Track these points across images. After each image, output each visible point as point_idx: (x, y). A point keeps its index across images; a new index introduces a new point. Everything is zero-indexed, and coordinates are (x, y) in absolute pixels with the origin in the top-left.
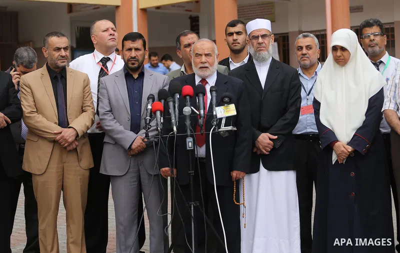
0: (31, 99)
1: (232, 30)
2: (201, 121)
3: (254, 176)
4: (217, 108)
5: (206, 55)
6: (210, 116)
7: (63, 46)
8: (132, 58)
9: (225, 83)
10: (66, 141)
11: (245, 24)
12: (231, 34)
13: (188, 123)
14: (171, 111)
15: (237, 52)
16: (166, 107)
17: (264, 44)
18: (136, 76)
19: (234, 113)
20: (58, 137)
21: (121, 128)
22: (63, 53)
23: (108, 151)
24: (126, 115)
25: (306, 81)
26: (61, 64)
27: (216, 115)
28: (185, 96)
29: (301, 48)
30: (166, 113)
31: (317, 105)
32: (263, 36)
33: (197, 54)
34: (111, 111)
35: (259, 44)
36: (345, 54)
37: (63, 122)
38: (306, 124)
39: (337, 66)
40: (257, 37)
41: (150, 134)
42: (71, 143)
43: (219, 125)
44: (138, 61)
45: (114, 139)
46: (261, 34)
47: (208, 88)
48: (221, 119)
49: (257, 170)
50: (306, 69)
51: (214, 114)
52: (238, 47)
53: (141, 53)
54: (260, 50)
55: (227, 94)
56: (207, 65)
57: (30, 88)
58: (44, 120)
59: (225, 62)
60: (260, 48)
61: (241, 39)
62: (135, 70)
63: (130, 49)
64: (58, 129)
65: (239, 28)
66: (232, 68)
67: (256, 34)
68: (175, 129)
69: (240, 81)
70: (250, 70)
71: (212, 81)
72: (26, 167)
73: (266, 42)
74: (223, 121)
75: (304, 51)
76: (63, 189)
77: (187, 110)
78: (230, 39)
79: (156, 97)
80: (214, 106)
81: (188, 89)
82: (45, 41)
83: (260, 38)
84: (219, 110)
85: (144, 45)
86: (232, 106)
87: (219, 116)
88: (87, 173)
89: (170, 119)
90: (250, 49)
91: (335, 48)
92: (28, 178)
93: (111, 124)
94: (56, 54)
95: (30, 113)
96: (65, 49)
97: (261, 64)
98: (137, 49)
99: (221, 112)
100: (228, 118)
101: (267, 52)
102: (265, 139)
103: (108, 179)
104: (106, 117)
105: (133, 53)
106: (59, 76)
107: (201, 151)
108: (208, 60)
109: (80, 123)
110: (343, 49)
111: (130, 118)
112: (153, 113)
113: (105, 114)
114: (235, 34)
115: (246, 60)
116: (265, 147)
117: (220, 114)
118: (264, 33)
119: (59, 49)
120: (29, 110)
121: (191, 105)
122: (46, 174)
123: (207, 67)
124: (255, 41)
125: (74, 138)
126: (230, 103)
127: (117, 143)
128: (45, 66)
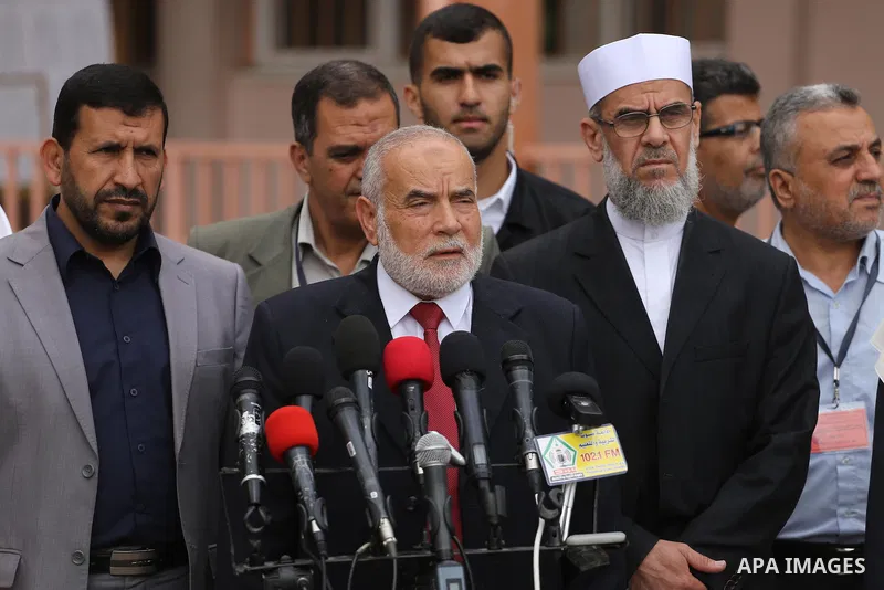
1: (456, 54)
4: (543, 442)
5: (454, 199)
8: (122, 188)
9: (512, 318)
12: (451, 74)
13: (440, 500)
17: (669, 146)
19: (616, 464)
27: (541, 471)
33: (416, 194)
35: (650, 146)
40: (643, 117)
46: (660, 105)
51: (532, 464)
54: (654, 176)
55: (577, 377)
56: (459, 241)
60: (651, 164)
61: (492, 98)
63: (114, 150)
65: (486, 49)
67: (638, 103)
73: (678, 137)
74: (569, 500)
78: (446, 97)
80: (529, 432)
83: (655, 122)
84: (553, 449)
86: (607, 436)
87: (552, 476)
97: (648, 234)
98: (142, 152)
99: (562, 459)
101: (679, 185)
102: (671, 568)
108: (463, 219)
111: (95, 467)
114: (469, 79)
115: (507, 196)
117: (558, 465)
118: (672, 101)
123: (458, 252)
124: (627, 135)
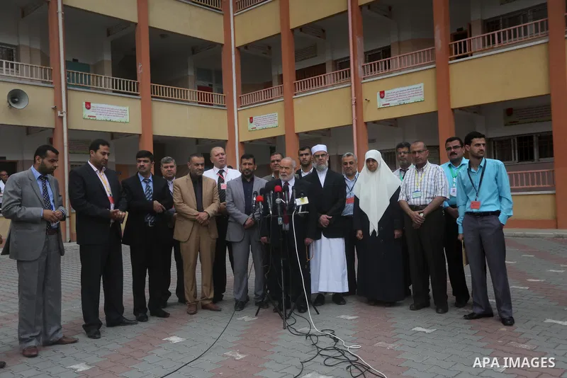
0: (179, 194)
1: (302, 152)
2: (287, 208)
3: (318, 241)
5: (286, 168)
6: (292, 204)
7: (201, 162)
8: (246, 169)
10: (202, 219)
11: (310, 148)
12: (302, 155)
13: (279, 208)
14: (268, 201)
15: (306, 166)
16: (265, 199)
17: (323, 160)
18: (249, 180)
20: (197, 218)
21: (239, 212)
22: (200, 167)
23: (231, 226)
24: (242, 203)
25: (349, 183)
26: (198, 173)
28: (276, 193)
29: (346, 164)
30: (265, 203)
31: (356, 200)
32: (322, 155)
34: (233, 202)
35: (321, 160)
36: (375, 164)
37: (200, 209)
38: (349, 210)
39: (369, 172)
40: (319, 156)
41: (256, 216)
42: (205, 221)
43: (298, 210)
44: (250, 171)
45: (234, 219)
47: (290, 188)
48: (299, 206)
49: (320, 238)
50: (349, 176)
52: (306, 163)
53: (252, 166)
54: (321, 164)
55: (302, 191)
57: (179, 187)
58: (188, 207)
59: (299, 172)
60: (320, 162)
61: (308, 158)
62: (248, 177)
63: (245, 164)
64: (196, 213)
65: (307, 151)
66: (303, 175)
68: (271, 212)
69: (310, 183)
70: (314, 176)
71: (292, 183)
72: (176, 237)
74: (301, 208)
75: (349, 166)
76: (199, 251)
77: (278, 200)
78: (301, 158)
79: (259, 192)
81: (278, 187)
82: (189, 160)
85: (254, 162)
86: (306, 198)
87: (298, 204)
88: (215, 241)
89: (268, 206)
90: (314, 165)
91: (368, 160)
92: (177, 244)
93: (233, 209)
94: (196, 168)
95: (179, 203)
96: (202, 165)
97: (321, 173)
98: (249, 164)
99: (299, 202)
100: (303, 206)
101: (324, 165)
102: (324, 218)
103: (230, 245)
104: (230, 205)
105: (247, 167)
106: (198, 181)
107: (287, 227)
109: (211, 209)
110: (374, 160)
112: (257, 202)
113: (229, 203)
114: (304, 155)
115: (311, 171)
116: (324, 223)
118: (323, 153)
119: (198, 165)
120: (178, 201)
121: (280, 198)
122: (189, 242)
124: (317, 159)
125: (206, 218)
126: (304, 196)
127: (236, 221)
128: (189, 174)
